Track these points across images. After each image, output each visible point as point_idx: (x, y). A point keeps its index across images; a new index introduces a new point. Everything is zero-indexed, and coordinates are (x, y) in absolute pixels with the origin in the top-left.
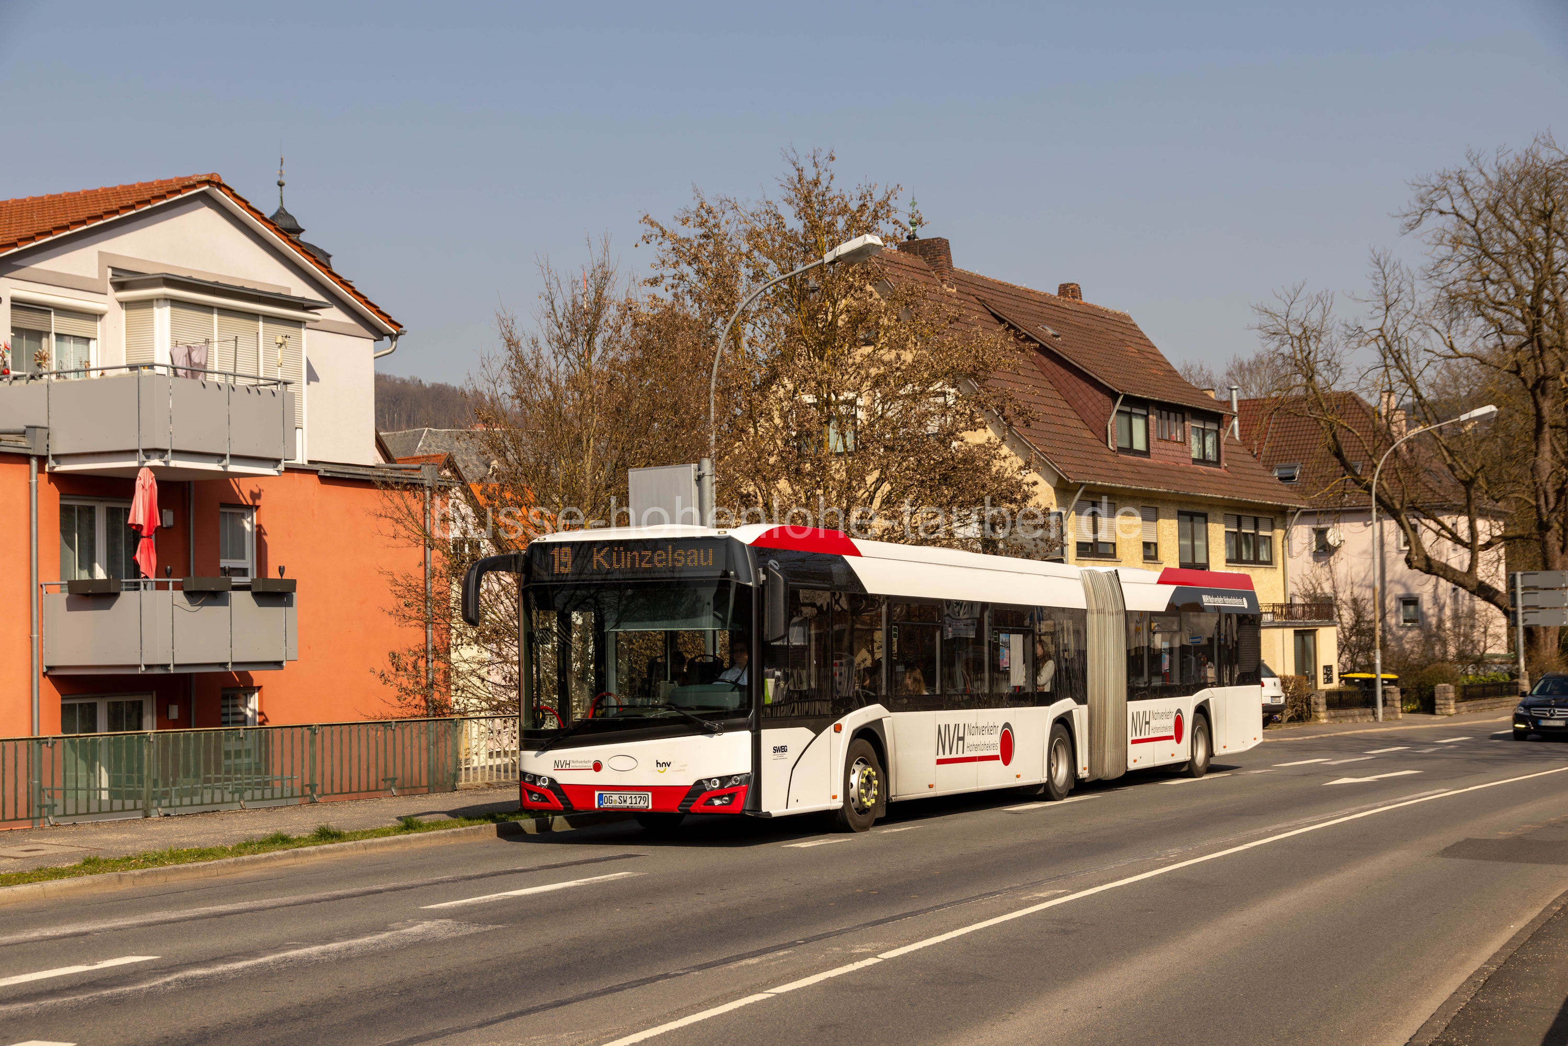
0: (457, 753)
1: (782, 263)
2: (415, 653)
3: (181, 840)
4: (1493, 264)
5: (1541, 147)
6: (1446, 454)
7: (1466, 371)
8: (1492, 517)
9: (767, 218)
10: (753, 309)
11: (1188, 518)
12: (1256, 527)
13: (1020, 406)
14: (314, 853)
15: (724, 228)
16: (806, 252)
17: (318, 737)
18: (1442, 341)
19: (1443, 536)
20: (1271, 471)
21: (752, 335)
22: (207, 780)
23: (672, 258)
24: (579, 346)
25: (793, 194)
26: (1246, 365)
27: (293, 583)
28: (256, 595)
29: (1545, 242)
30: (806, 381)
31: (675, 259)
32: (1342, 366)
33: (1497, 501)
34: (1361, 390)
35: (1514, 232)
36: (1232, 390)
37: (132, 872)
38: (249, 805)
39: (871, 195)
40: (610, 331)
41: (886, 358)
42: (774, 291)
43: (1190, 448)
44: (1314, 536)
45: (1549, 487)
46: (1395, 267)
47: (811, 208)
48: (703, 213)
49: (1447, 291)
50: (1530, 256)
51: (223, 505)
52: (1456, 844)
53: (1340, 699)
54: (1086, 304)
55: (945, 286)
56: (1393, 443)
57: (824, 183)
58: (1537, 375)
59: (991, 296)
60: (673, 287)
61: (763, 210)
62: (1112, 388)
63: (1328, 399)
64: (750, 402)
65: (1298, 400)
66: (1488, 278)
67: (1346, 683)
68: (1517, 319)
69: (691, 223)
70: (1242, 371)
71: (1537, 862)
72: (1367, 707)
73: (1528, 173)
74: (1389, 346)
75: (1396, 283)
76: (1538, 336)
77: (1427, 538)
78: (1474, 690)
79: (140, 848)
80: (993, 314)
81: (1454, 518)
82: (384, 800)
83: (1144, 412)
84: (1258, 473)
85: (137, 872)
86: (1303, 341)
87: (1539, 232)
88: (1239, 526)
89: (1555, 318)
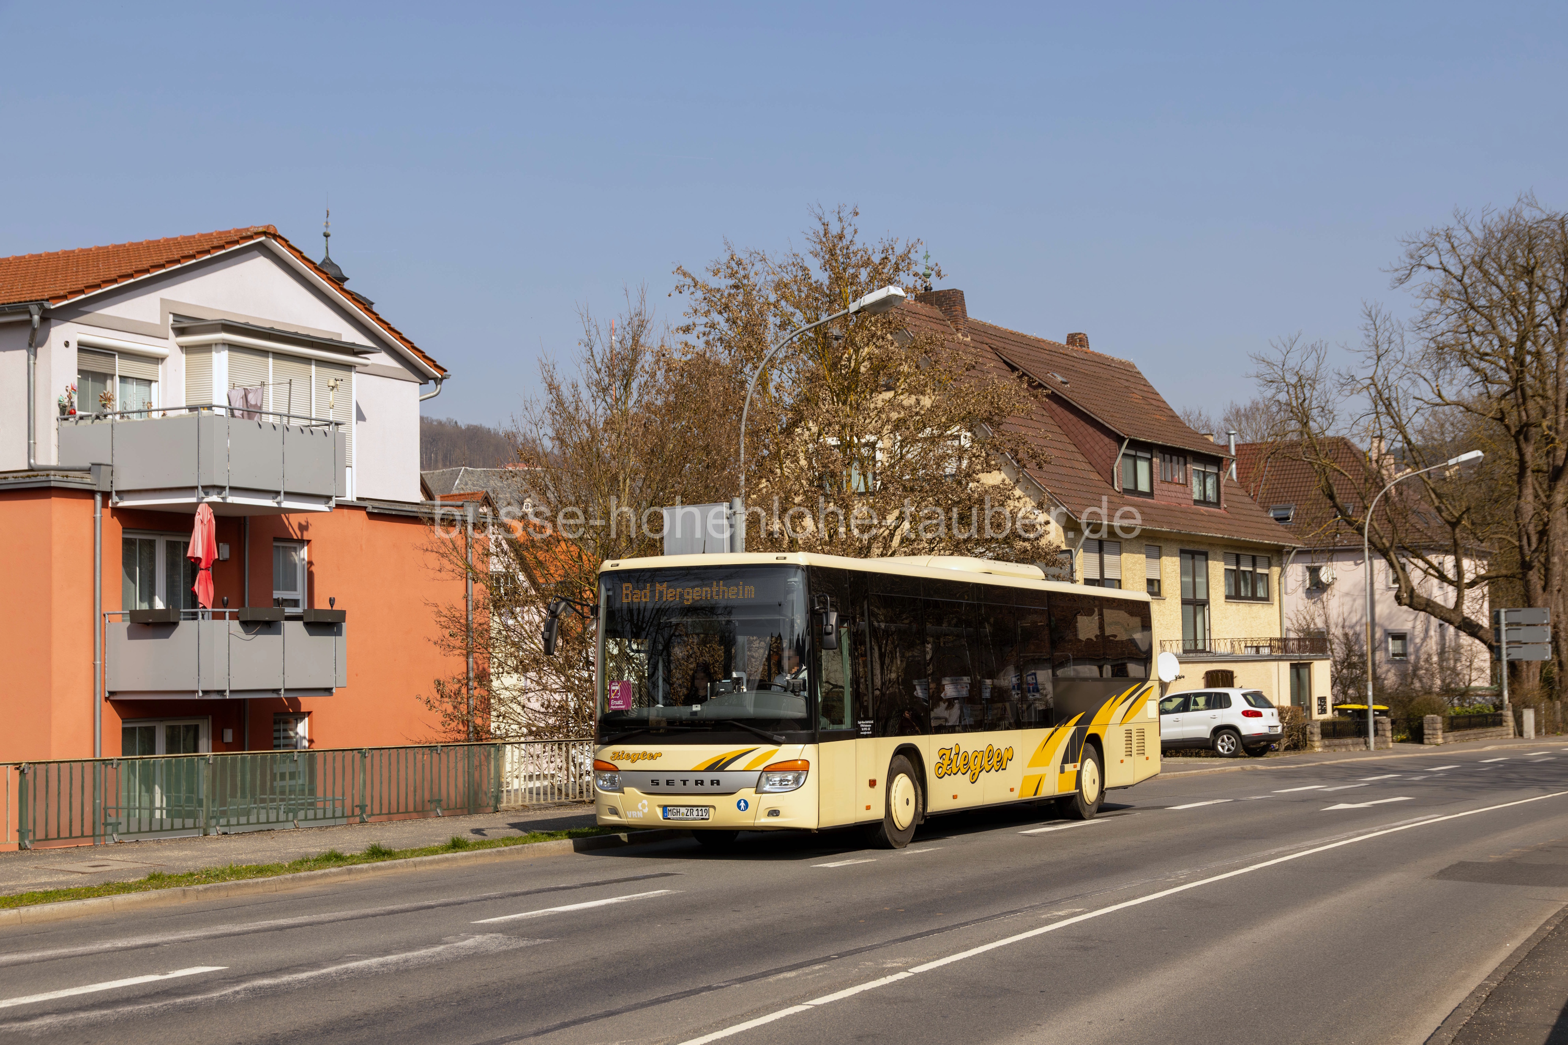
0: (499, 775)
1: (808, 312)
2: (459, 681)
3: (240, 857)
4: (1478, 317)
5: (1524, 206)
6: (1433, 496)
7: (1451, 419)
8: (1477, 556)
9: (794, 269)
10: (781, 356)
11: (1190, 556)
12: (1254, 565)
13: (1032, 450)
14: (366, 871)
15: (753, 279)
16: (831, 302)
17: (368, 760)
18: (1430, 390)
19: (1430, 574)
20: (1267, 511)
21: (779, 380)
22: (263, 801)
23: (704, 307)
24: (616, 390)
25: (818, 247)
26: (1243, 411)
27: (343, 613)
28: (307, 624)
29: (1527, 297)
30: (830, 424)
31: (707, 308)
32: (1335, 413)
33: (1482, 541)
34: (1353, 436)
35: (1498, 286)
36: (1229, 434)
37: (196, 887)
38: (302, 824)
39: (892, 249)
40: (646, 376)
41: (906, 403)
42: (799, 339)
43: (1191, 490)
44: (1308, 574)
45: (1531, 528)
46: (1386, 319)
47: (836, 261)
48: (733, 264)
49: (1435, 342)
50: (1514, 309)
51: (277, 539)
52: (1450, 867)
53: (1334, 729)
54: (1093, 353)
55: (960, 335)
56: (1384, 486)
57: (848, 237)
58: (1520, 422)
59: (1003, 345)
60: (704, 334)
61: (791, 262)
62: (1118, 432)
63: (1321, 444)
64: (777, 444)
65: (1293, 445)
66: (1474, 331)
67: (1339, 714)
68: (1501, 368)
69: (722, 274)
70: (1238, 416)
71: (1528, 884)
72: (1359, 736)
73: (1512, 231)
74: (1379, 393)
75: (1387, 334)
76: (1521, 385)
77: (1416, 576)
78: (1459, 721)
79: (201, 864)
80: (1005, 362)
81: (1441, 558)
82: (430, 820)
83: (1149, 456)
84: (1256, 513)
85: (201, 887)
86: (1299, 389)
87: (1522, 287)
88: (1238, 563)
89: (1537, 368)
